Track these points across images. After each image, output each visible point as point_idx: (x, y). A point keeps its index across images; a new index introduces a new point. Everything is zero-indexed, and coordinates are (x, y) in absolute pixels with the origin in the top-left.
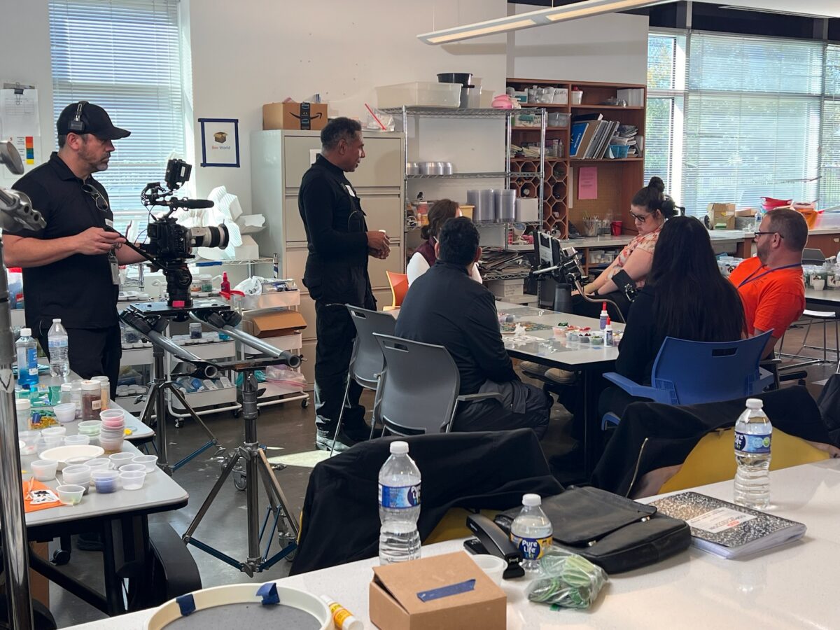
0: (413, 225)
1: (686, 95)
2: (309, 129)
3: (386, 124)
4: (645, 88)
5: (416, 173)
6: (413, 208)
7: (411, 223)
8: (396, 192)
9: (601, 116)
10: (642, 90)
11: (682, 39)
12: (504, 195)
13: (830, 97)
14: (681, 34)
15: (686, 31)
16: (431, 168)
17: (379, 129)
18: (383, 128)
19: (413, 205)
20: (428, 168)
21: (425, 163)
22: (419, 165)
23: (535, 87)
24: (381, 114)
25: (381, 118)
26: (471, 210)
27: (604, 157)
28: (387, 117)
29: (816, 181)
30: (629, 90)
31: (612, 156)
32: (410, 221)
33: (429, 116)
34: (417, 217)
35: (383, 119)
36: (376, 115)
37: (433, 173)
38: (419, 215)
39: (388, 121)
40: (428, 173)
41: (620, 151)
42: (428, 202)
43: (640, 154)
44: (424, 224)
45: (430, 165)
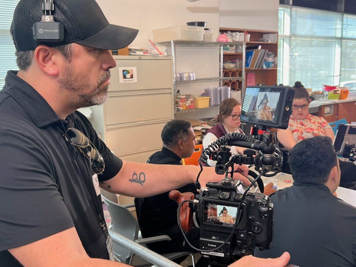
0: (178, 110)
1: (290, 37)
2: (117, 55)
3: (162, 51)
4: (277, 33)
5: (179, 80)
6: (178, 100)
7: (177, 109)
8: (169, 91)
9: (260, 47)
10: (276, 34)
11: (289, 10)
12: (224, 90)
13: (345, 39)
14: (288, 7)
15: (290, 7)
16: (186, 77)
17: (159, 54)
18: (161, 54)
19: (178, 98)
20: (185, 77)
21: (183, 74)
22: (180, 74)
23: (229, 32)
24: (159, 46)
25: (159, 48)
26: (208, 100)
27: (261, 68)
28: (162, 47)
29: (339, 77)
30: (270, 34)
31: (265, 67)
32: (177, 108)
33: (181, 47)
34: (180, 105)
35: (160, 48)
36: (156, 46)
37: (187, 80)
38: (181, 104)
39: (163, 49)
40: (185, 79)
41: (268, 65)
42: (186, 96)
43: (276, 66)
44: (184, 109)
45: (186, 75)
